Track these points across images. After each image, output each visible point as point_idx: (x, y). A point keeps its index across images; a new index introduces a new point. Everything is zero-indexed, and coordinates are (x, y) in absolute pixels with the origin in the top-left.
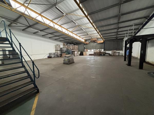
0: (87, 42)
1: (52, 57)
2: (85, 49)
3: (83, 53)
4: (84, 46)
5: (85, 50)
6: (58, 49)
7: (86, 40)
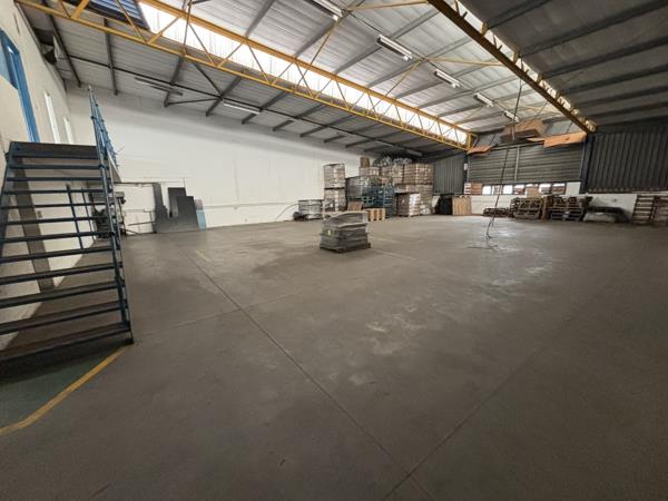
0: (483, 146)
1: (310, 217)
2: (465, 181)
3: (450, 200)
4: (466, 167)
5: (468, 185)
6: (336, 186)
7: (476, 136)
